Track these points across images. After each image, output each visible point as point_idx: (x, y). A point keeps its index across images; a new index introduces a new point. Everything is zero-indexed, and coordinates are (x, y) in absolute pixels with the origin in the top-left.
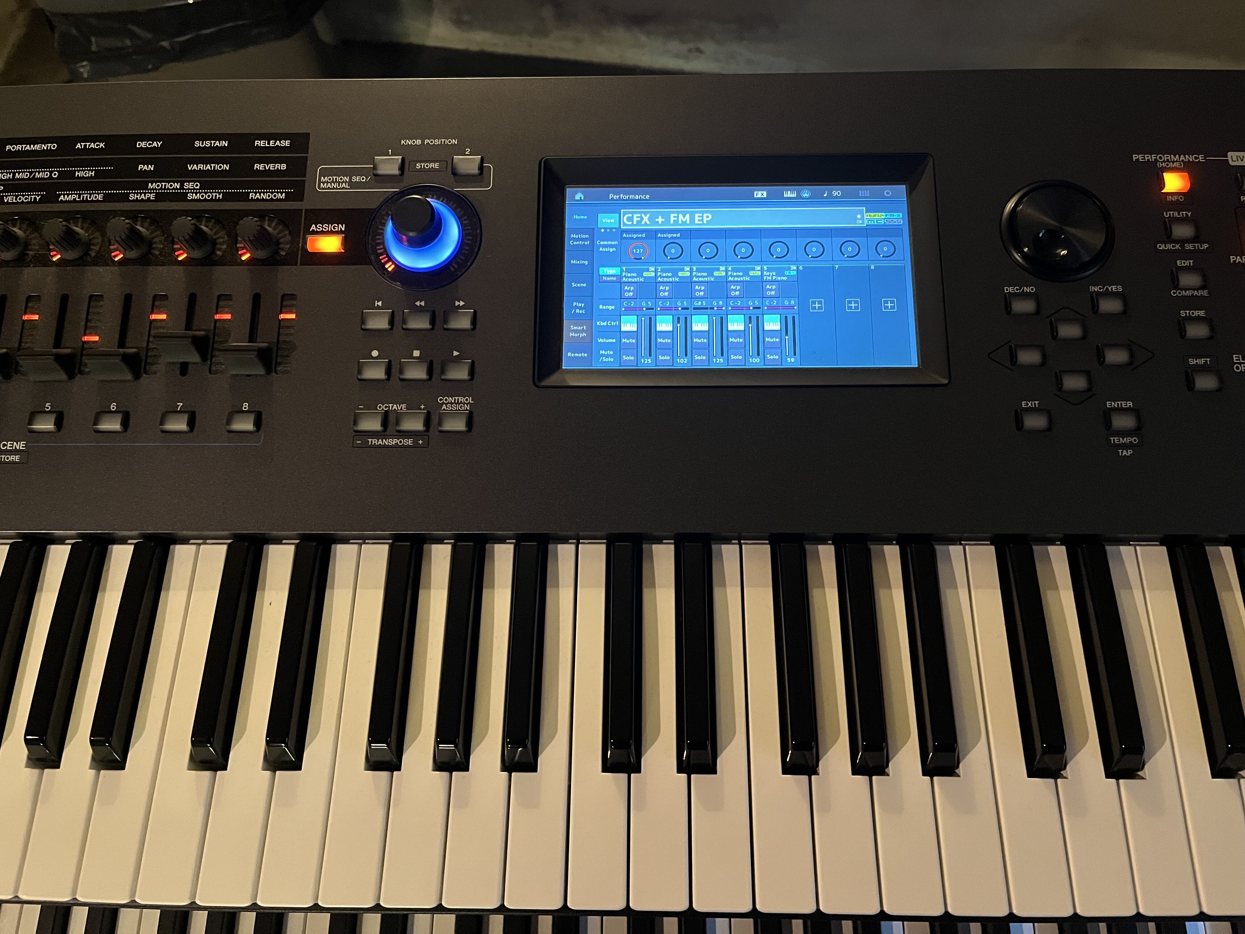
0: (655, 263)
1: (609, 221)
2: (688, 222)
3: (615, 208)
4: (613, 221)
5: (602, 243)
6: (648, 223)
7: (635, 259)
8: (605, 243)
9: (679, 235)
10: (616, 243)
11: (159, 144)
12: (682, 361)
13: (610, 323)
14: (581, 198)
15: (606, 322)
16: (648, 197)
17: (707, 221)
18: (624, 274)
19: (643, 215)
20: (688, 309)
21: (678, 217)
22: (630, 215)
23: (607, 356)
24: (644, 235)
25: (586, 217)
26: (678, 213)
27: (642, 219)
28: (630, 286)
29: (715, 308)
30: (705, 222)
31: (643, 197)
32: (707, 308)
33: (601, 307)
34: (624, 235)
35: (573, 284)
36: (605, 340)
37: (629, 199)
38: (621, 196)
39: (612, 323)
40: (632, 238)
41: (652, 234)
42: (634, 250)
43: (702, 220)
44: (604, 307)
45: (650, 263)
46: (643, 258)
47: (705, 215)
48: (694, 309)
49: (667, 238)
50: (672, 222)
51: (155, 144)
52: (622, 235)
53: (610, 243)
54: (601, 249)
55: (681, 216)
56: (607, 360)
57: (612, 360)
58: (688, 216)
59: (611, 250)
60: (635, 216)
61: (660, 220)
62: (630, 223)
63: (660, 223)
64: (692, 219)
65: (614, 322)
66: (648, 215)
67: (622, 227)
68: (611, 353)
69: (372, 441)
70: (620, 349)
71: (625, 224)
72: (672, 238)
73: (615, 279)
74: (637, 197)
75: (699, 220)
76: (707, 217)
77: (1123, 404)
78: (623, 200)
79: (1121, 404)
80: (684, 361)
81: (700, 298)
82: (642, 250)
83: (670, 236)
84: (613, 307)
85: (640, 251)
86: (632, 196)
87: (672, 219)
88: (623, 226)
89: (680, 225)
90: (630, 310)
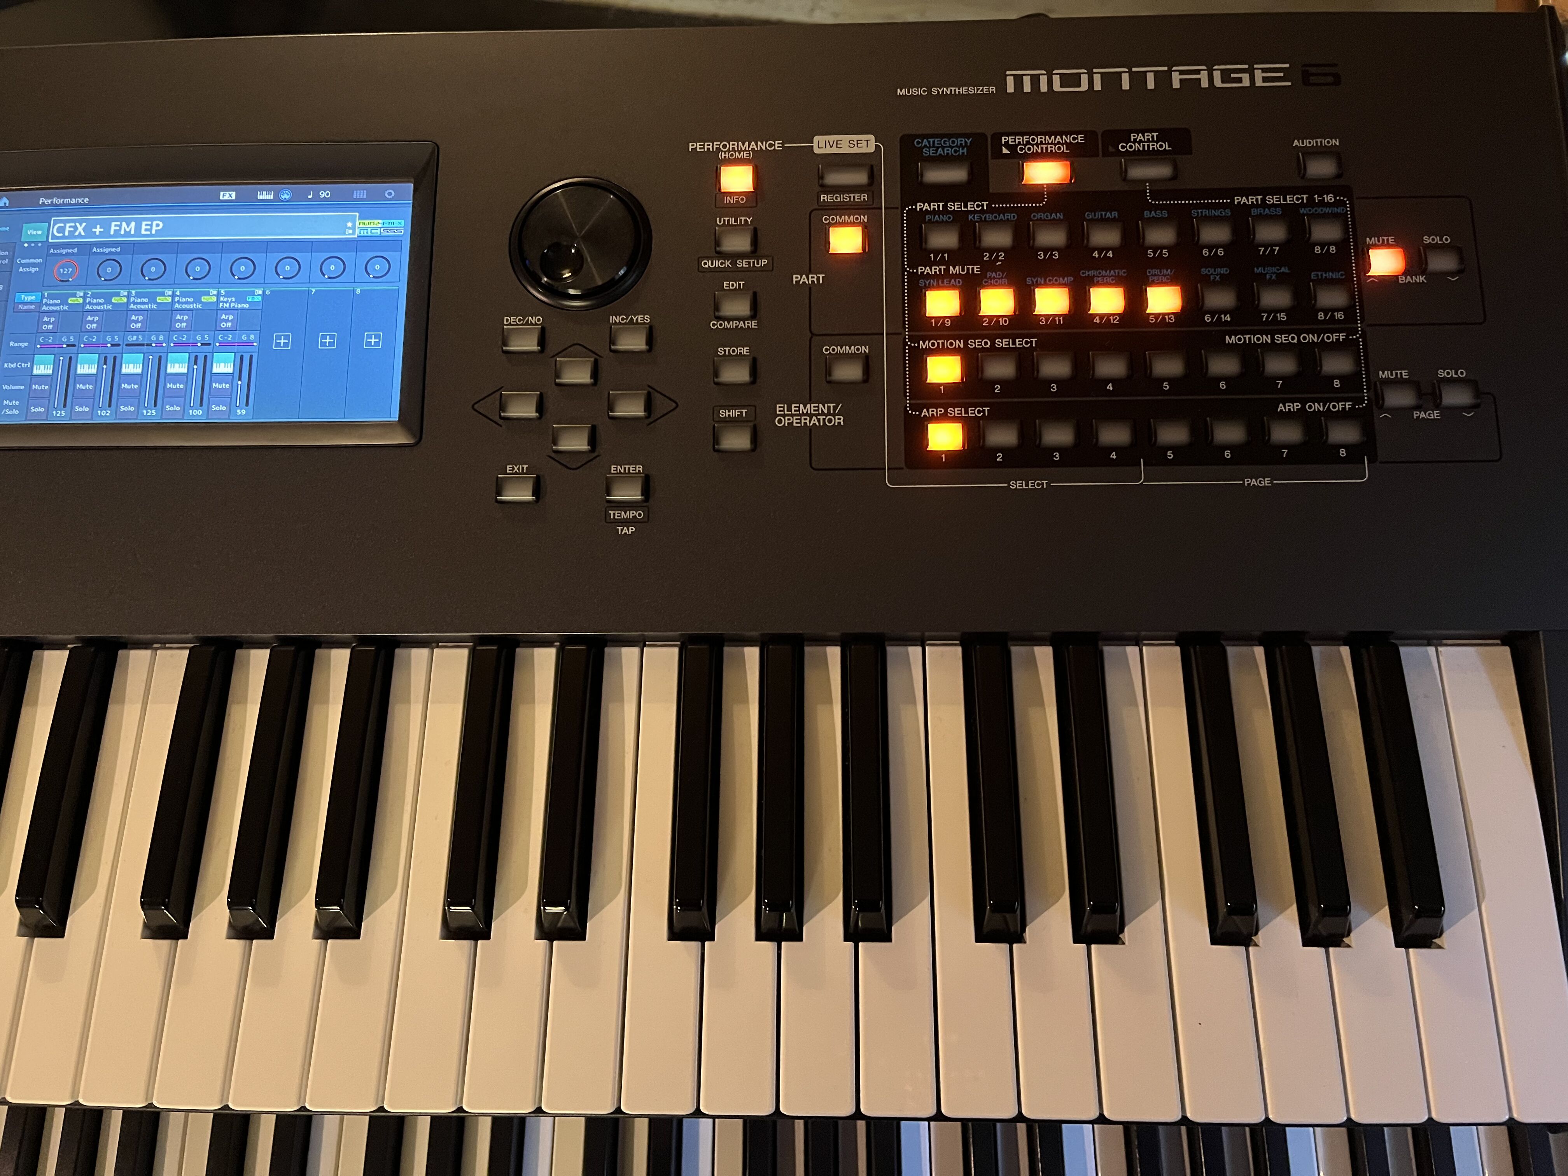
0: (84, 286)
1: (34, 233)
2: (132, 232)
3: (44, 216)
4: (40, 232)
5: (23, 261)
6: (83, 234)
7: (61, 281)
8: (27, 261)
9: (119, 249)
10: (40, 261)
12: (104, 413)
13: (20, 365)
14: (5, 203)
15: (15, 364)
16: (86, 200)
17: (156, 230)
18: (45, 301)
19: (78, 225)
20: (119, 345)
21: (120, 226)
22: (62, 225)
23: (11, 408)
24: (75, 250)
25: (8, 229)
26: (121, 220)
27: (76, 228)
28: (51, 317)
29: (154, 345)
30: (153, 232)
31: (80, 201)
32: (143, 345)
33: (11, 344)
34: (52, 251)
36: (12, 387)
37: (63, 204)
38: (55, 200)
39: (23, 364)
40: (61, 254)
41: (85, 248)
42: (61, 270)
43: (150, 230)
44: (16, 345)
45: (79, 287)
46: (70, 280)
47: (155, 223)
48: (127, 345)
49: (104, 253)
50: (112, 233)
52: (48, 250)
53: (32, 261)
54: (21, 269)
55: (124, 224)
56: (11, 412)
57: (17, 412)
58: (133, 224)
59: (33, 270)
60: (68, 225)
61: (98, 230)
62: (61, 235)
63: (97, 233)
64: (138, 228)
65: (25, 363)
66: (84, 224)
67: (50, 240)
68: (17, 403)
70: (31, 397)
71: (54, 237)
72: (110, 253)
73: (33, 307)
74: (74, 201)
75: (146, 230)
76: (158, 225)
77: (631, 469)
78: (56, 205)
79: (629, 468)
80: (107, 413)
81: (136, 331)
82: (71, 269)
83: (107, 250)
84: (26, 344)
85: (68, 270)
86: (67, 200)
87: (113, 228)
88: (52, 239)
89: (122, 236)
90: (47, 348)
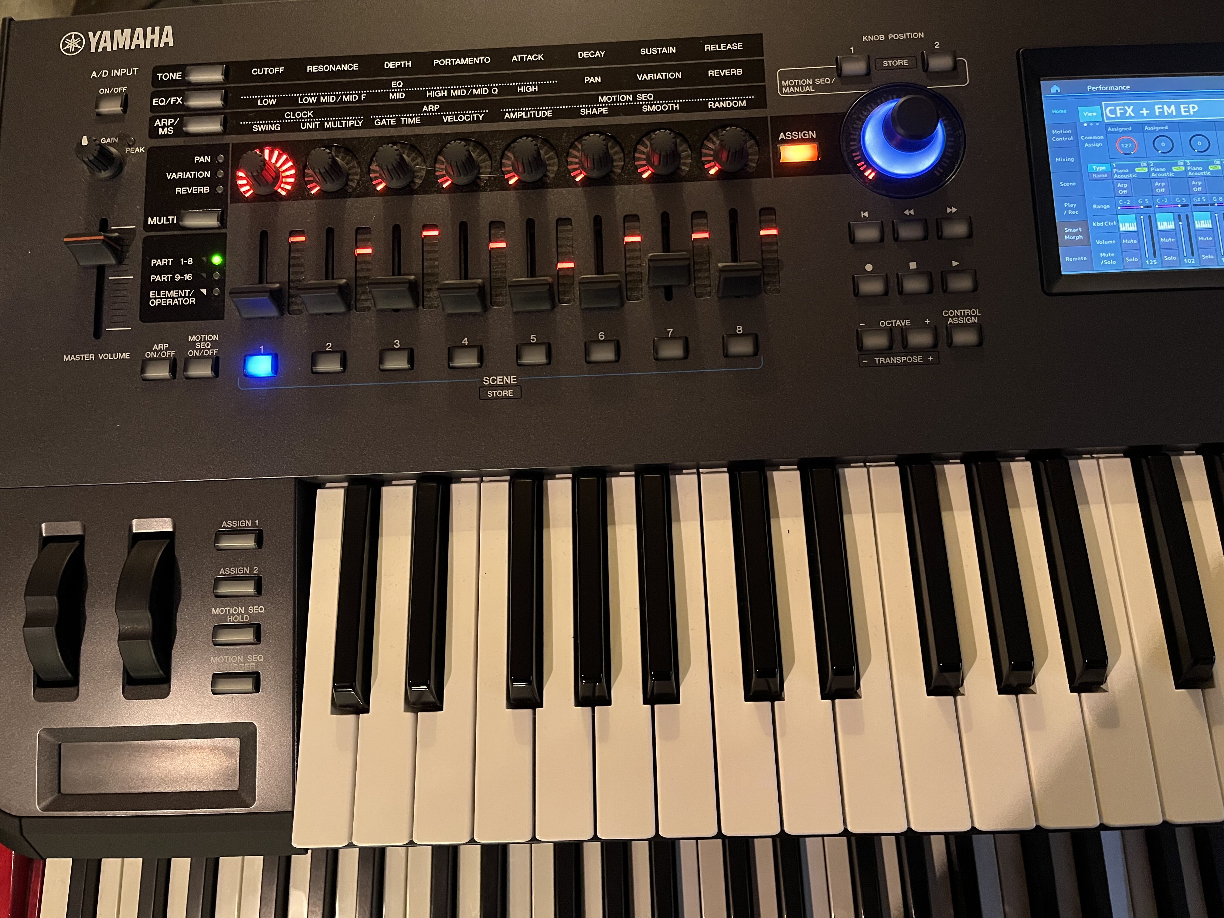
0: (1146, 158)
1: (1090, 114)
2: (1174, 114)
3: (1096, 99)
4: (1095, 114)
5: (1086, 138)
6: (1133, 115)
7: (1125, 154)
8: (1090, 138)
9: (1167, 128)
10: (1102, 137)
11: (603, 54)
12: (1189, 261)
13: (1107, 224)
14: (1057, 90)
15: (1102, 223)
16: (1128, 87)
17: (1194, 112)
18: (1115, 170)
19: (1126, 107)
20: (1187, 205)
21: (1163, 108)
22: (1113, 108)
23: (1108, 259)
24: (1130, 129)
25: (1065, 111)
26: (1163, 104)
27: (1126, 111)
28: (1124, 183)
29: (1216, 205)
30: (1192, 113)
31: (1123, 88)
32: (1207, 205)
33: (1095, 206)
34: (1109, 129)
35: (1061, 183)
36: (1103, 242)
37: (1108, 91)
38: (1100, 87)
39: (1109, 223)
40: (1118, 132)
41: (1138, 127)
42: (1122, 145)
43: (1189, 111)
44: (1099, 207)
45: (1143, 158)
46: (1132, 153)
47: (1191, 106)
48: (1195, 205)
49: (1155, 131)
50: (1157, 114)
51: (598, 54)
52: (1107, 129)
53: (1095, 138)
54: (1086, 145)
55: (1165, 107)
56: (1109, 263)
57: (1115, 262)
58: (1173, 107)
59: (1098, 145)
60: (1118, 108)
61: (1145, 112)
62: (1114, 116)
63: (1145, 115)
64: (1178, 109)
65: (1111, 222)
66: (1131, 107)
67: (1106, 121)
68: (1113, 255)
69: (879, 360)
70: (1122, 251)
71: (1108, 118)
72: (1160, 131)
73: (1106, 176)
74: (1117, 88)
75: (1185, 112)
76: (1194, 108)
78: (1102, 91)
80: (1192, 261)
81: (1198, 193)
82: (1130, 144)
83: (1158, 129)
84: (1108, 206)
85: (1129, 145)
86: (1111, 88)
87: (1157, 111)
88: (1107, 120)
89: (1166, 117)
90: (1127, 209)
